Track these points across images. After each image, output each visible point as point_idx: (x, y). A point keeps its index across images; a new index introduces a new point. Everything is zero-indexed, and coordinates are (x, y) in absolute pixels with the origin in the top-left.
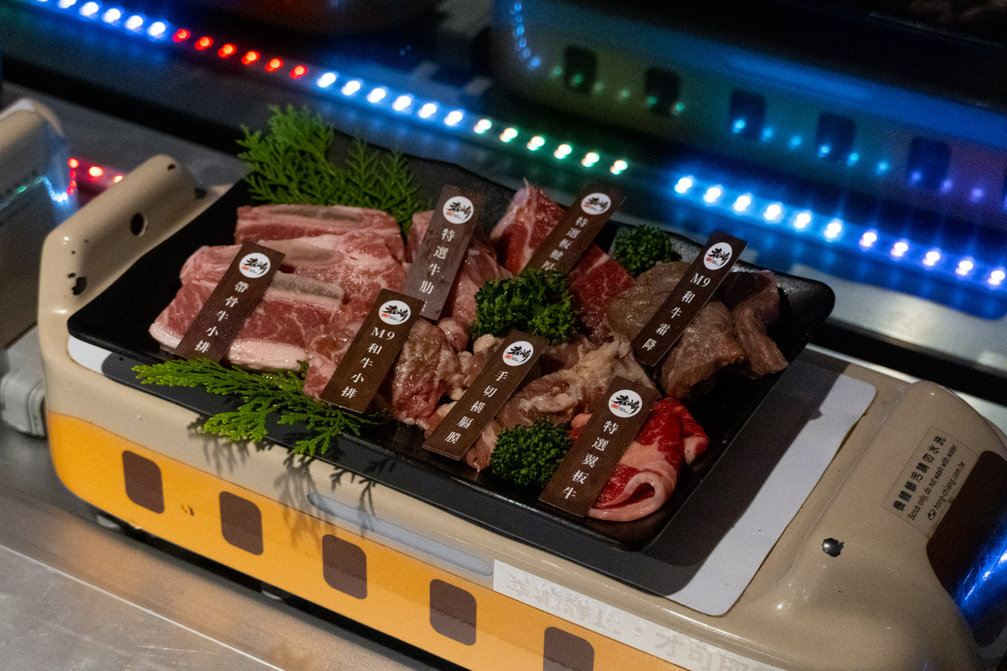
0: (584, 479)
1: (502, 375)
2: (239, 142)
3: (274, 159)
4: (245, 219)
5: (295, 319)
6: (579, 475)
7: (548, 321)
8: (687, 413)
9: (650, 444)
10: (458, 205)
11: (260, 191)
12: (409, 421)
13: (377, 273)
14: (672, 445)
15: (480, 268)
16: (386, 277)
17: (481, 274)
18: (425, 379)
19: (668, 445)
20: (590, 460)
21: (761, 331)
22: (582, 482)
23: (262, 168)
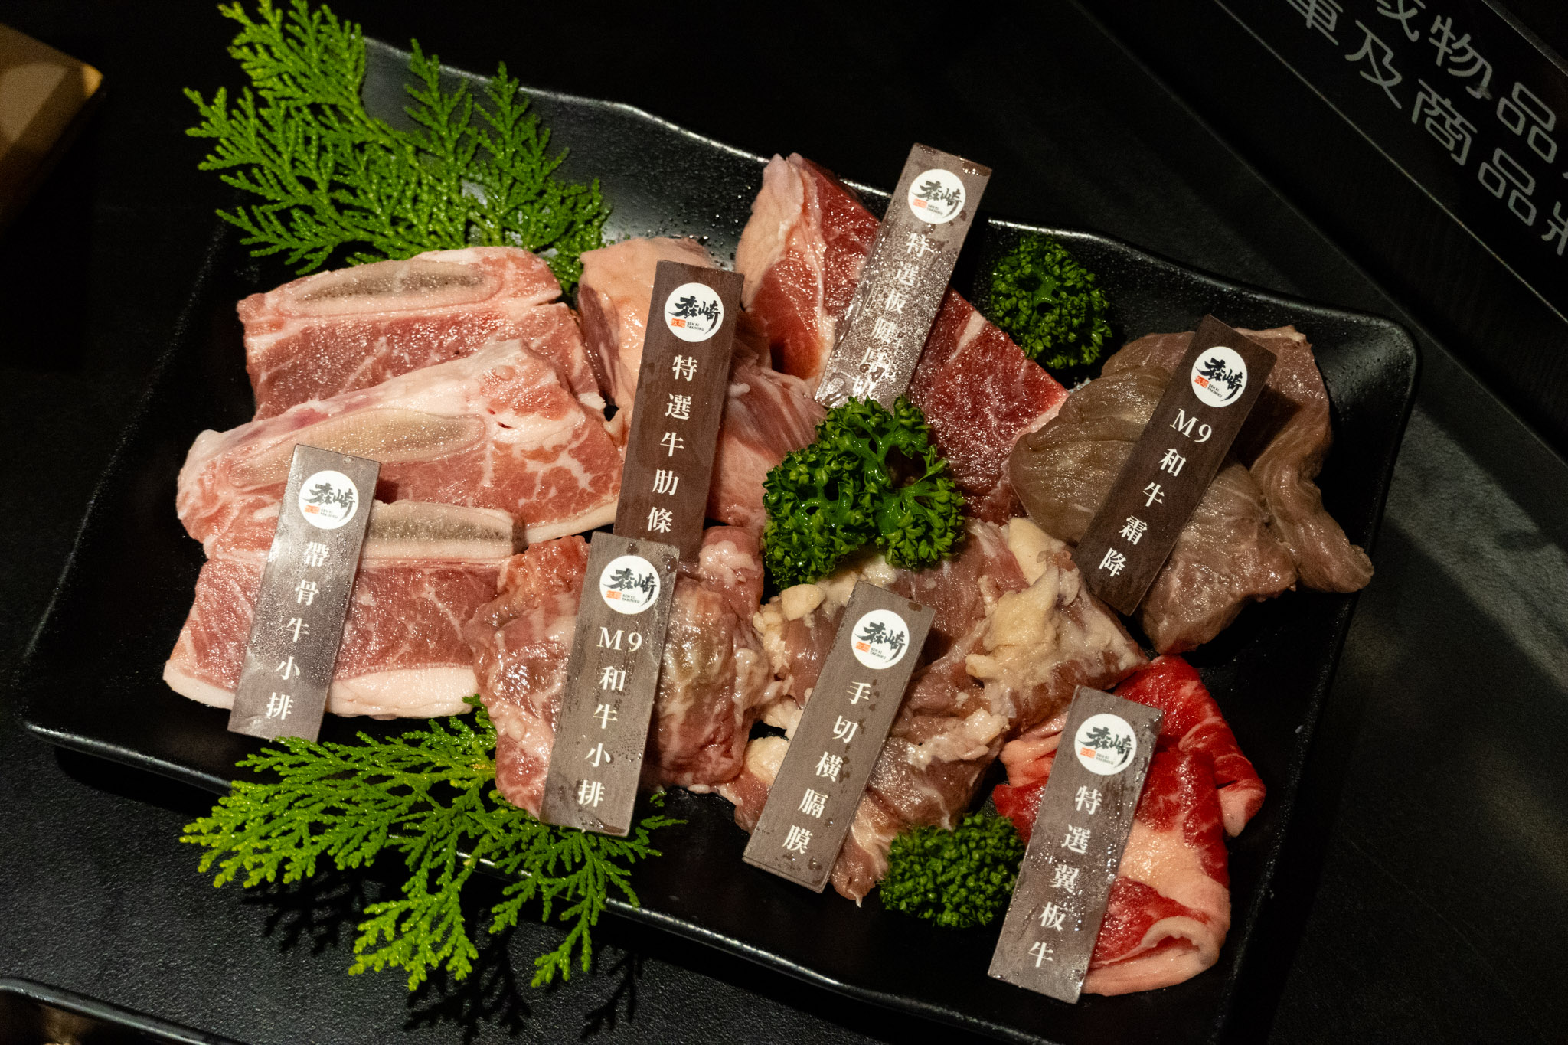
0: (1061, 919)
1: (860, 690)
2: (192, 132)
3: (265, 146)
4: (259, 329)
5: (432, 597)
6: (1051, 912)
7: (913, 533)
8: (1206, 701)
9: (1170, 828)
10: (691, 301)
11: (263, 238)
12: (701, 788)
13: (557, 450)
14: (1209, 830)
15: (756, 417)
16: (576, 453)
17: (761, 427)
18: (718, 716)
19: (1202, 832)
20: (1065, 877)
21: (1315, 512)
22: (1060, 928)
23: (253, 180)
